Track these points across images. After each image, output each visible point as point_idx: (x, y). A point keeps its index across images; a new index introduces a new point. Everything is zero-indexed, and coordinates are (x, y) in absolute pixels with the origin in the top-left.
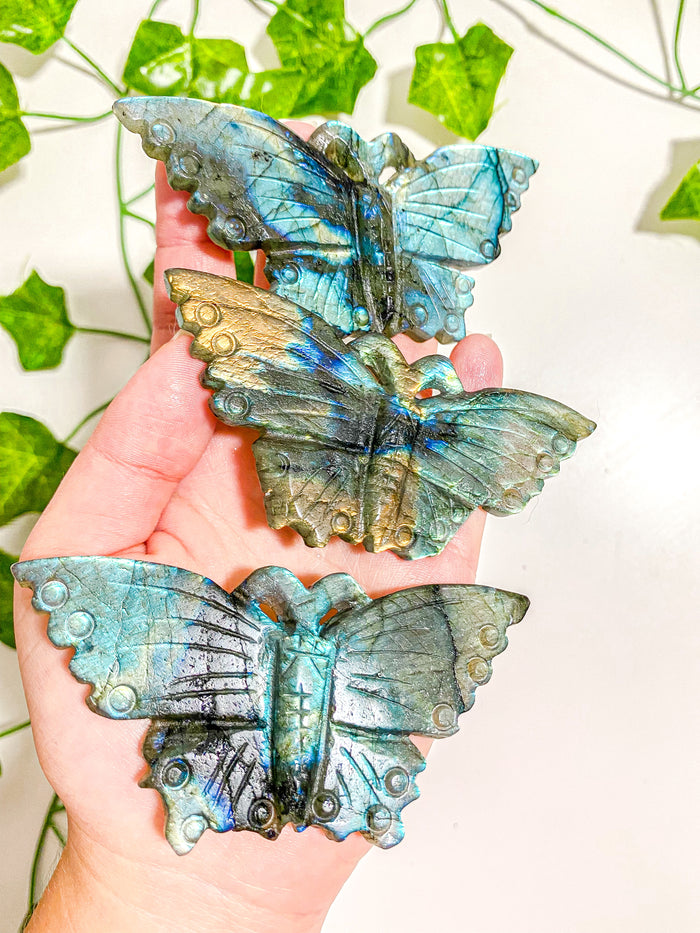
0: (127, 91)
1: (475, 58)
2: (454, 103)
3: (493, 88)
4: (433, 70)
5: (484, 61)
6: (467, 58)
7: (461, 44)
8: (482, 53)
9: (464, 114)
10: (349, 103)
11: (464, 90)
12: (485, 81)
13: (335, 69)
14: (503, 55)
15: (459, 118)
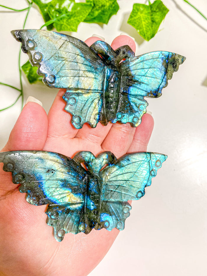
0: (32, 3)
1: (155, 11)
2: (144, 26)
3: (159, 23)
4: (139, 13)
5: (158, 13)
6: (152, 11)
7: (151, 6)
8: (157, 10)
9: (147, 31)
10: (107, 20)
11: (148, 22)
12: (157, 20)
13: (105, 8)
14: (165, 12)
15: (145, 32)
